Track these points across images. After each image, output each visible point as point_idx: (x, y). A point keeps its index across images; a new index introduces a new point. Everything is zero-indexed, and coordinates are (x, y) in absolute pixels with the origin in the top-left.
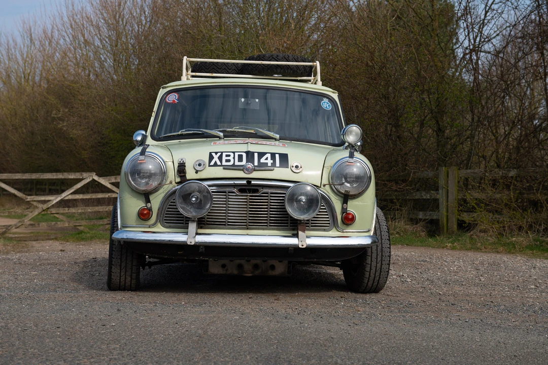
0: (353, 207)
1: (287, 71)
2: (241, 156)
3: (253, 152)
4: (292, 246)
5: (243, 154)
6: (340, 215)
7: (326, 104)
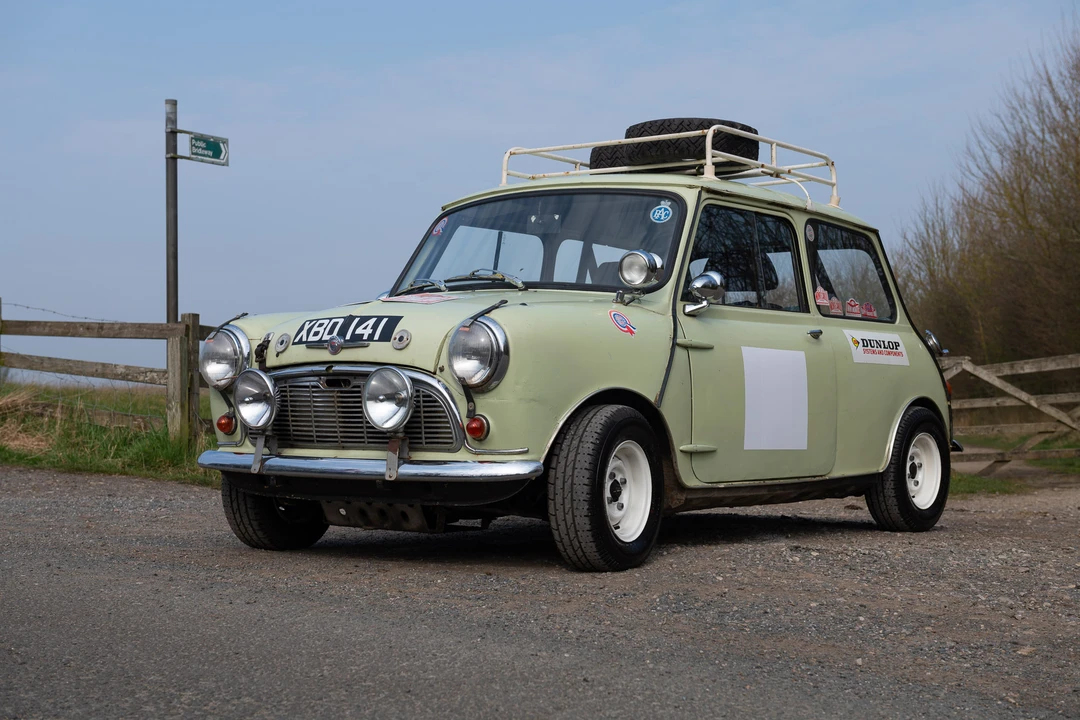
0: (485, 405)
1: (667, 152)
2: (336, 324)
3: (355, 317)
4: (381, 477)
5: (341, 321)
6: (466, 422)
7: (662, 213)
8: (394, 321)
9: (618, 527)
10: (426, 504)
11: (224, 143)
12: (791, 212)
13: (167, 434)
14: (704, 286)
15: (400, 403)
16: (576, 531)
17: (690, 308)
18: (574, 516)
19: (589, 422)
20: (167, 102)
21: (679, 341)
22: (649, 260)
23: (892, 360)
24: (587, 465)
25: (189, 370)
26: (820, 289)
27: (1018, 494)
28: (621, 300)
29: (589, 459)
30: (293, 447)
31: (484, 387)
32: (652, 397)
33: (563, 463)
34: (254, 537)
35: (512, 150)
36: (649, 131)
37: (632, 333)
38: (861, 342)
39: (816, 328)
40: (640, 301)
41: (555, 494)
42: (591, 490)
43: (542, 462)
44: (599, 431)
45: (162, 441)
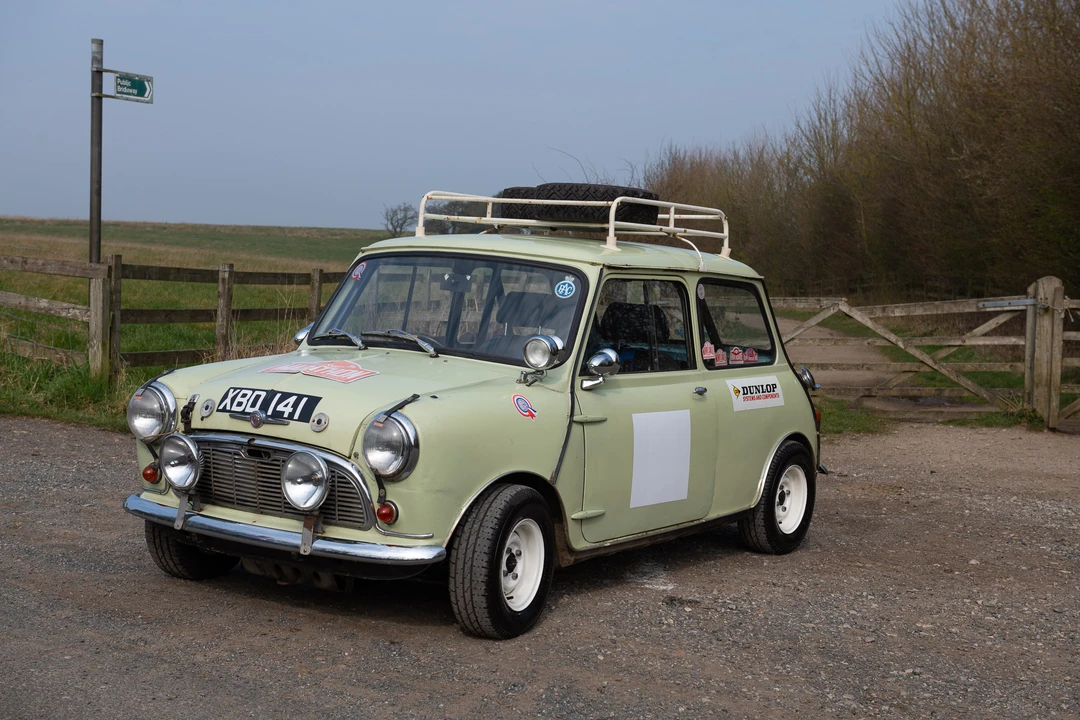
0: (394, 492)
2: (258, 397)
3: (276, 392)
4: (296, 550)
5: (263, 394)
6: (377, 506)
7: (566, 288)
8: (313, 401)
9: (512, 598)
10: (337, 573)
11: (148, 81)
12: (686, 276)
13: (88, 370)
14: (601, 365)
15: (317, 483)
16: (474, 608)
17: (587, 384)
18: (472, 595)
19: (490, 506)
20: (93, 41)
21: (575, 418)
22: (551, 345)
23: (770, 403)
24: (486, 549)
25: (111, 310)
26: (708, 345)
27: (881, 433)
28: (525, 380)
29: (488, 543)
30: (214, 504)
31: (396, 478)
32: (547, 476)
33: (464, 545)
34: (175, 569)
35: (429, 194)
36: (558, 193)
37: (533, 416)
38: (741, 390)
39: (701, 384)
40: (541, 380)
41: (456, 573)
42: (489, 572)
43: (444, 546)
44: (498, 516)
45: (83, 376)
